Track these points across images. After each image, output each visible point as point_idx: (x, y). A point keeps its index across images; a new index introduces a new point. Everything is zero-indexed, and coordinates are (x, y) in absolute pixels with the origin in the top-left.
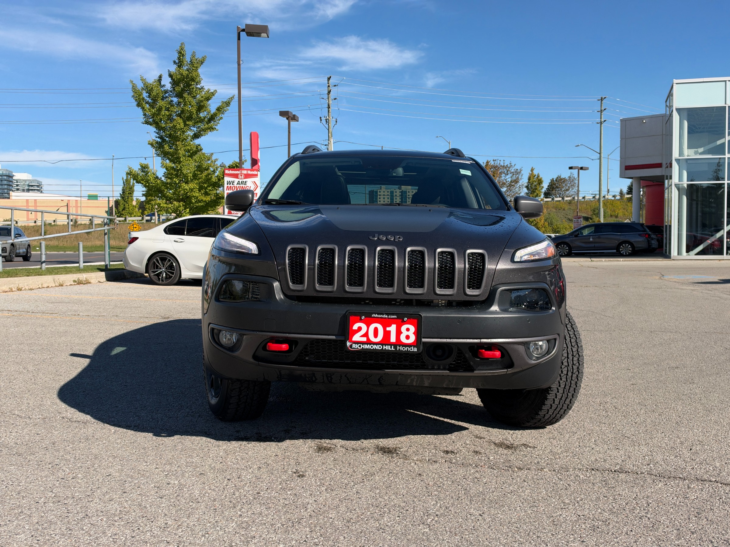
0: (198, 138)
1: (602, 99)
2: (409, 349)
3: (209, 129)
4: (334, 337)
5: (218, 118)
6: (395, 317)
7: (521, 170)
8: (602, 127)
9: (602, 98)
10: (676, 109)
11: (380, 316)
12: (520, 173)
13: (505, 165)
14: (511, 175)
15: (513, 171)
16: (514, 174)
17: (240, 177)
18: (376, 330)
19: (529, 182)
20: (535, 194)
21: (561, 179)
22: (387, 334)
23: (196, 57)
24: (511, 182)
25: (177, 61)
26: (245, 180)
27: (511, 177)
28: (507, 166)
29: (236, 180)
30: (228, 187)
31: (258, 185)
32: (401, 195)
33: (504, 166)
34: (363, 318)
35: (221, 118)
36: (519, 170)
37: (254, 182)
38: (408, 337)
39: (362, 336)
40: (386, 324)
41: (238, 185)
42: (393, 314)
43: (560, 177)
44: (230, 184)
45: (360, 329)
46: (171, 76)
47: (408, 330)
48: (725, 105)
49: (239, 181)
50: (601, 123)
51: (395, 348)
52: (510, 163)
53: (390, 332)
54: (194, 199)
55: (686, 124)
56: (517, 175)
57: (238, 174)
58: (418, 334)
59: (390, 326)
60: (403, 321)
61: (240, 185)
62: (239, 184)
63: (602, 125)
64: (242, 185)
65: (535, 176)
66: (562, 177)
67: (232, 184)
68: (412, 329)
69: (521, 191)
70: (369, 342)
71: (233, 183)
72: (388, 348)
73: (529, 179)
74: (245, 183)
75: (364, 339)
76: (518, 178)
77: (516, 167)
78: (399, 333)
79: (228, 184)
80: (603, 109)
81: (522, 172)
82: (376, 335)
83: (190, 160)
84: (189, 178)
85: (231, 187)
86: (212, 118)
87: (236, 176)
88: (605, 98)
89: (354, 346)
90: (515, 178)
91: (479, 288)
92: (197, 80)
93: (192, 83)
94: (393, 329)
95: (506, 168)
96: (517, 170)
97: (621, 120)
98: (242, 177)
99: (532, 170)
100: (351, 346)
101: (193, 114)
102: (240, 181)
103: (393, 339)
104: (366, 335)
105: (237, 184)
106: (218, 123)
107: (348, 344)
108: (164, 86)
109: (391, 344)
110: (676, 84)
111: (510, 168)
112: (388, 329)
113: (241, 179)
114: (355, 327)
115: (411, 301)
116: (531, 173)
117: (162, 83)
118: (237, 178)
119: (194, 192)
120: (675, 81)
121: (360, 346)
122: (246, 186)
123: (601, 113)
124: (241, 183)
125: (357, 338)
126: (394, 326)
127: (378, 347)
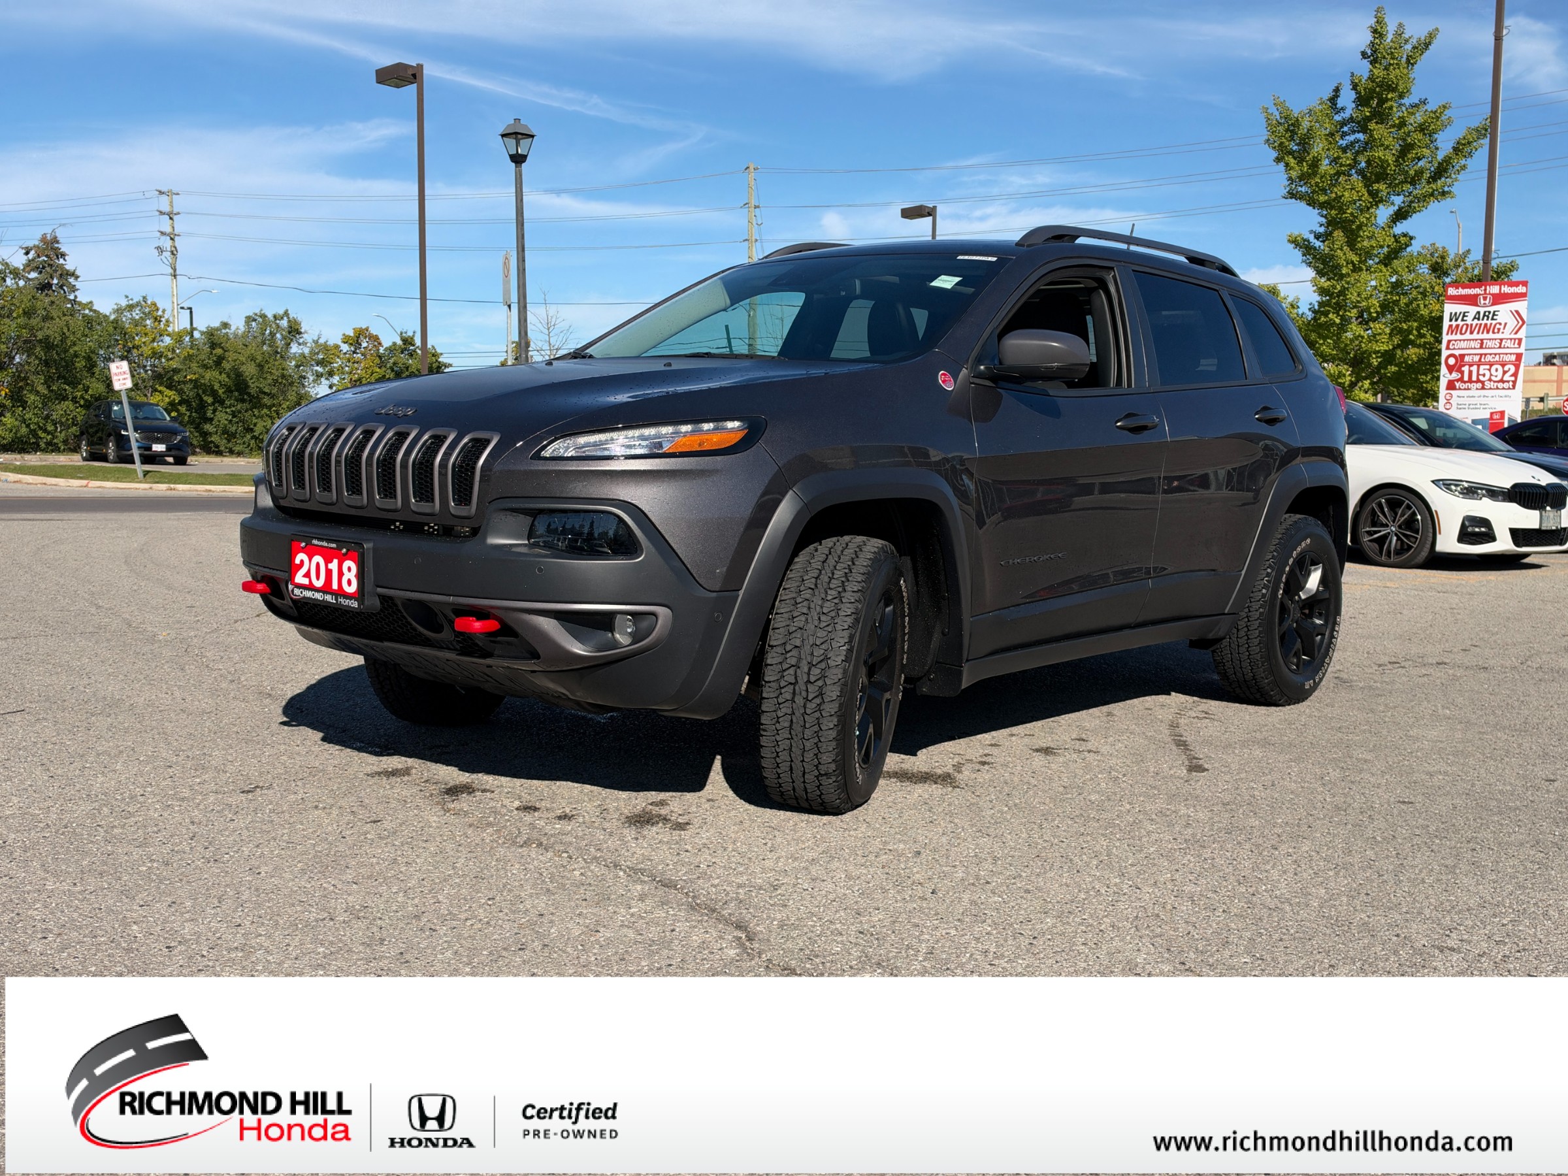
0: (1405, 218)
2: (351, 604)
3: (1432, 195)
5: (1457, 168)
6: (337, 545)
11: (321, 543)
17: (1482, 302)
18: (318, 565)
22: (329, 575)
23: (1406, 36)
25: (1369, 52)
26: (1492, 309)
29: (1472, 310)
30: (1451, 326)
31: (1525, 319)
34: (305, 545)
35: (1464, 167)
37: (1517, 312)
38: (349, 582)
39: (304, 576)
40: (328, 558)
41: (1476, 321)
42: (334, 541)
44: (1456, 320)
46: (1355, 87)
47: (349, 569)
49: (1479, 313)
51: (336, 600)
53: (332, 571)
54: (1377, 357)
57: (1477, 296)
58: (359, 577)
59: (332, 561)
60: (345, 554)
61: (1481, 322)
62: (1479, 319)
64: (1485, 321)
67: (1463, 320)
68: (354, 568)
70: (311, 587)
71: (1464, 316)
72: (328, 598)
74: (1494, 315)
75: (306, 581)
78: (341, 573)
79: (1451, 320)
82: (318, 578)
83: (1381, 271)
84: (1372, 310)
85: (1457, 326)
86: (1441, 171)
87: (1472, 300)
89: (296, 591)
92: (1401, 88)
93: (1389, 96)
98: (1487, 302)
100: (293, 591)
101: (1389, 165)
102: (1482, 310)
103: (335, 586)
104: (308, 574)
105: (1475, 318)
106: (1456, 180)
107: (290, 587)
108: (1343, 109)
109: (333, 593)
112: (330, 566)
113: (1485, 306)
114: (297, 561)
117: (1340, 105)
118: (1476, 305)
119: (1377, 341)
121: (302, 593)
122: (1494, 322)
124: (1484, 315)
125: (300, 578)
126: (336, 561)
127: (318, 596)
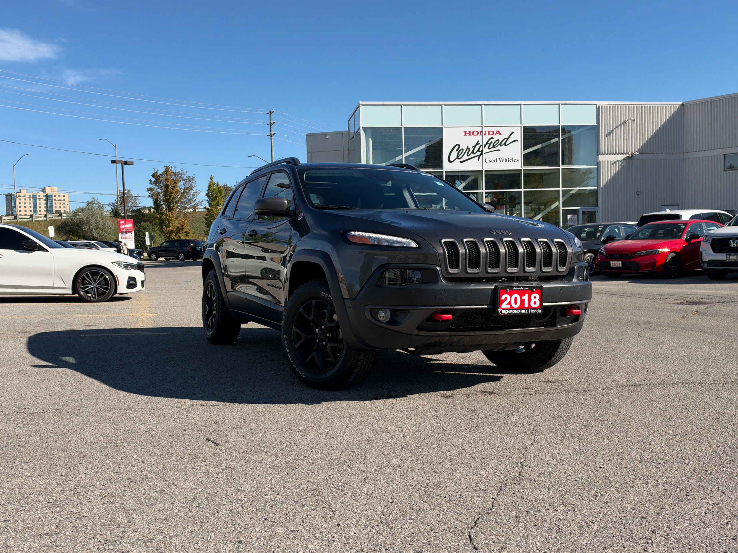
1: (271, 113)
2: (536, 311)
4: (486, 306)
6: (528, 288)
7: (193, 178)
8: (272, 140)
9: (270, 111)
10: (363, 128)
11: (518, 289)
12: (193, 180)
13: (177, 172)
14: (184, 182)
15: (185, 178)
16: (186, 182)
18: (516, 299)
19: (209, 190)
20: (216, 202)
21: (228, 188)
22: (522, 301)
24: (184, 189)
27: (184, 184)
28: (178, 173)
32: (47, 200)
33: (175, 173)
34: (508, 290)
36: (191, 177)
38: (535, 303)
39: (508, 304)
40: (521, 294)
42: (526, 287)
43: (226, 186)
45: (506, 299)
47: (535, 297)
48: (401, 126)
50: (271, 136)
51: (528, 311)
52: (182, 170)
53: (524, 300)
55: (370, 141)
56: (190, 183)
58: (541, 300)
59: (524, 295)
60: (532, 291)
63: (272, 137)
65: (215, 184)
66: (229, 185)
68: (538, 296)
69: (195, 198)
70: (512, 308)
72: (523, 311)
73: (209, 187)
75: (509, 306)
76: (191, 185)
77: (188, 174)
78: (530, 300)
80: (272, 122)
81: (195, 179)
82: (516, 303)
88: (273, 112)
89: (503, 312)
90: (188, 186)
91: (564, 266)
94: (526, 297)
95: (177, 175)
96: (190, 177)
97: (307, 135)
99: (211, 178)
100: (501, 312)
103: (526, 305)
104: (510, 303)
107: (499, 310)
109: (525, 309)
110: (362, 105)
111: (182, 174)
112: (523, 298)
114: (503, 298)
115: (513, 277)
116: (210, 181)
120: (361, 103)
121: (506, 312)
123: (271, 126)
125: (504, 305)
126: (526, 296)
127: (517, 311)
